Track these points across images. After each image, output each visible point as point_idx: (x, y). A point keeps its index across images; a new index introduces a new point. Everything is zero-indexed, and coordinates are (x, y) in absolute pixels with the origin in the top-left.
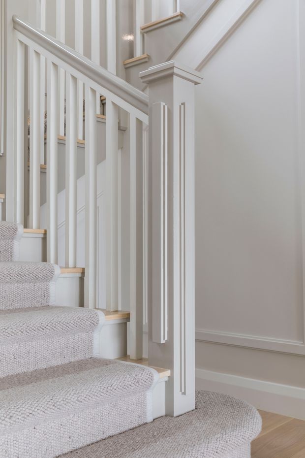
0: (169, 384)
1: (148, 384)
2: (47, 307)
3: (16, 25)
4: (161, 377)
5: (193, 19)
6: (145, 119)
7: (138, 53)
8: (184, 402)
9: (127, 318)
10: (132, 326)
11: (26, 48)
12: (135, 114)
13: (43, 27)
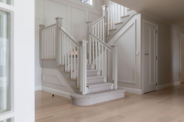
0: (114, 85)
1: (111, 85)
2: (97, 76)
3: (90, 33)
4: (113, 84)
5: (118, 30)
6: (111, 51)
7: (108, 34)
8: (116, 88)
9: (108, 77)
10: (109, 78)
11: (92, 38)
12: (109, 50)
13: (93, 34)
